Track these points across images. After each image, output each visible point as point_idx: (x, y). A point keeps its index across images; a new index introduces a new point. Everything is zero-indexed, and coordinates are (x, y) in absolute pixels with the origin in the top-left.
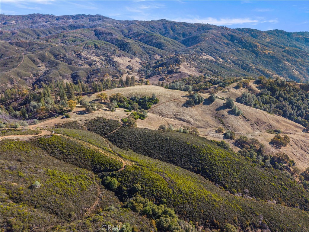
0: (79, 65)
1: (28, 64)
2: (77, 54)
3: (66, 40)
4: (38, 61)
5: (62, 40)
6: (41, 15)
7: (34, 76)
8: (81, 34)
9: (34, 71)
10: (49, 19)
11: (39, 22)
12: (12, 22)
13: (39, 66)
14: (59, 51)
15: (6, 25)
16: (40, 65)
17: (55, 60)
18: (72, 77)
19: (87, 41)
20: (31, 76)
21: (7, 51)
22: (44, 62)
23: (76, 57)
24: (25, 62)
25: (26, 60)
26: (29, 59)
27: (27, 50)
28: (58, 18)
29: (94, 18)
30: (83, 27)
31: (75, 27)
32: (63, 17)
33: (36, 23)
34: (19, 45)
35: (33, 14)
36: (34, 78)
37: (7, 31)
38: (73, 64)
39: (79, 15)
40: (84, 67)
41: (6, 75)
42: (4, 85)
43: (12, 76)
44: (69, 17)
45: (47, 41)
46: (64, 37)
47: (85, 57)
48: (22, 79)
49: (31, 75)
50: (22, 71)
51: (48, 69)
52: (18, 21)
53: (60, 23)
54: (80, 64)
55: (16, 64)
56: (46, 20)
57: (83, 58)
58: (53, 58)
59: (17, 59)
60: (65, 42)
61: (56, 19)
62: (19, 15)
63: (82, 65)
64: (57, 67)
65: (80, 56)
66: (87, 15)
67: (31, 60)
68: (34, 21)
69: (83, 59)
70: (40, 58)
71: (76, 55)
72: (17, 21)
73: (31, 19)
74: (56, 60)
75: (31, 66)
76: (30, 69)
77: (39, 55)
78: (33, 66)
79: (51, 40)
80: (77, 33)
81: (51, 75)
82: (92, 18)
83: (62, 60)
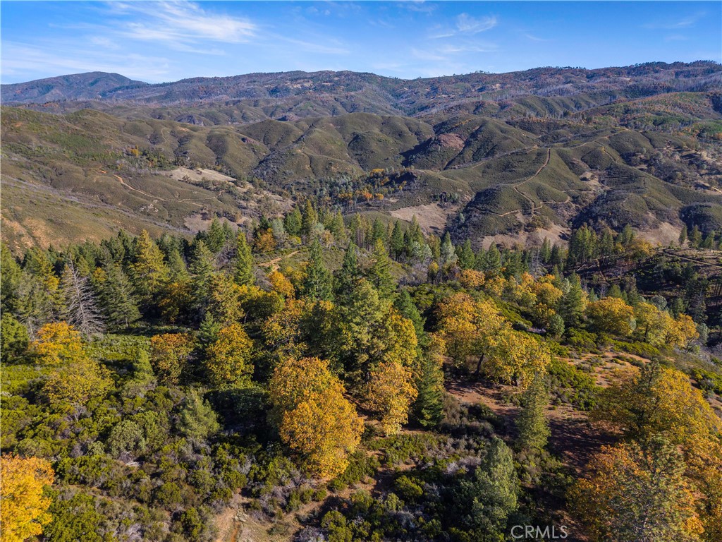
0: (697, 186)
1: (558, 169)
2: (685, 153)
3: (634, 118)
4: (581, 166)
5: (621, 120)
6: (554, 69)
7: (574, 202)
8: (675, 105)
9: (572, 187)
10: (571, 77)
11: (548, 84)
12: (494, 87)
13: (585, 179)
14: (636, 144)
15: (483, 92)
16: (588, 175)
17: (625, 165)
18: (684, 220)
19: (702, 123)
20: (567, 201)
21: (506, 138)
22: (597, 168)
23: (681, 162)
24: (553, 165)
25: (553, 161)
26: (560, 159)
27: (543, 139)
28: (592, 75)
29: (690, 68)
30: (669, 90)
31: (647, 92)
32: (605, 72)
33: (542, 86)
34: (527, 126)
35: (537, 69)
36: (574, 205)
37: (491, 101)
38: (677, 181)
39: (647, 64)
40: (713, 193)
41: (514, 190)
42: (509, 213)
43: (526, 196)
44: (619, 71)
45: (588, 121)
46: (627, 111)
47: (714, 163)
48: (547, 204)
49: (566, 199)
50: (546, 185)
51: (608, 188)
52: (505, 84)
53: (598, 83)
54: (702, 182)
55: (533, 168)
56: (564, 80)
57: (705, 167)
58: (619, 162)
59: (534, 157)
60: (634, 123)
61: (588, 77)
62: (509, 73)
63: (707, 188)
64: (636, 184)
65: (697, 159)
66: (669, 62)
67: (565, 162)
68: (540, 83)
69: (707, 171)
70: (585, 158)
71: (682, 157)
72: (503, 85)
73: (531, 79)
74: (630, 167)
75: (566, 176)
76: (564, 183)
77: (583, 152)
78: (570, 177)
79: (595, 118)
80: (660, 104)
81: (624, 205)
82: (686, 69)
83: (644, 167)
